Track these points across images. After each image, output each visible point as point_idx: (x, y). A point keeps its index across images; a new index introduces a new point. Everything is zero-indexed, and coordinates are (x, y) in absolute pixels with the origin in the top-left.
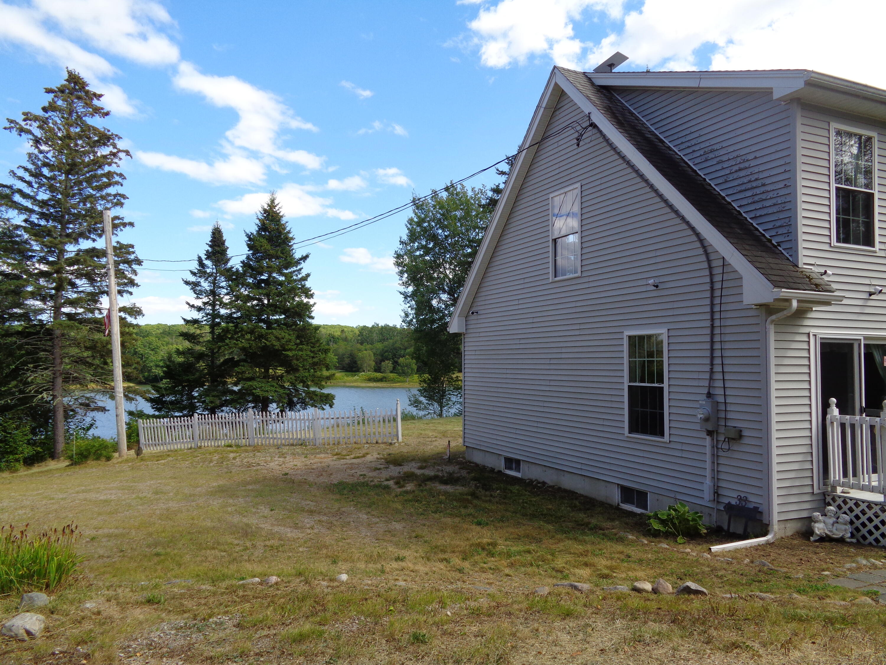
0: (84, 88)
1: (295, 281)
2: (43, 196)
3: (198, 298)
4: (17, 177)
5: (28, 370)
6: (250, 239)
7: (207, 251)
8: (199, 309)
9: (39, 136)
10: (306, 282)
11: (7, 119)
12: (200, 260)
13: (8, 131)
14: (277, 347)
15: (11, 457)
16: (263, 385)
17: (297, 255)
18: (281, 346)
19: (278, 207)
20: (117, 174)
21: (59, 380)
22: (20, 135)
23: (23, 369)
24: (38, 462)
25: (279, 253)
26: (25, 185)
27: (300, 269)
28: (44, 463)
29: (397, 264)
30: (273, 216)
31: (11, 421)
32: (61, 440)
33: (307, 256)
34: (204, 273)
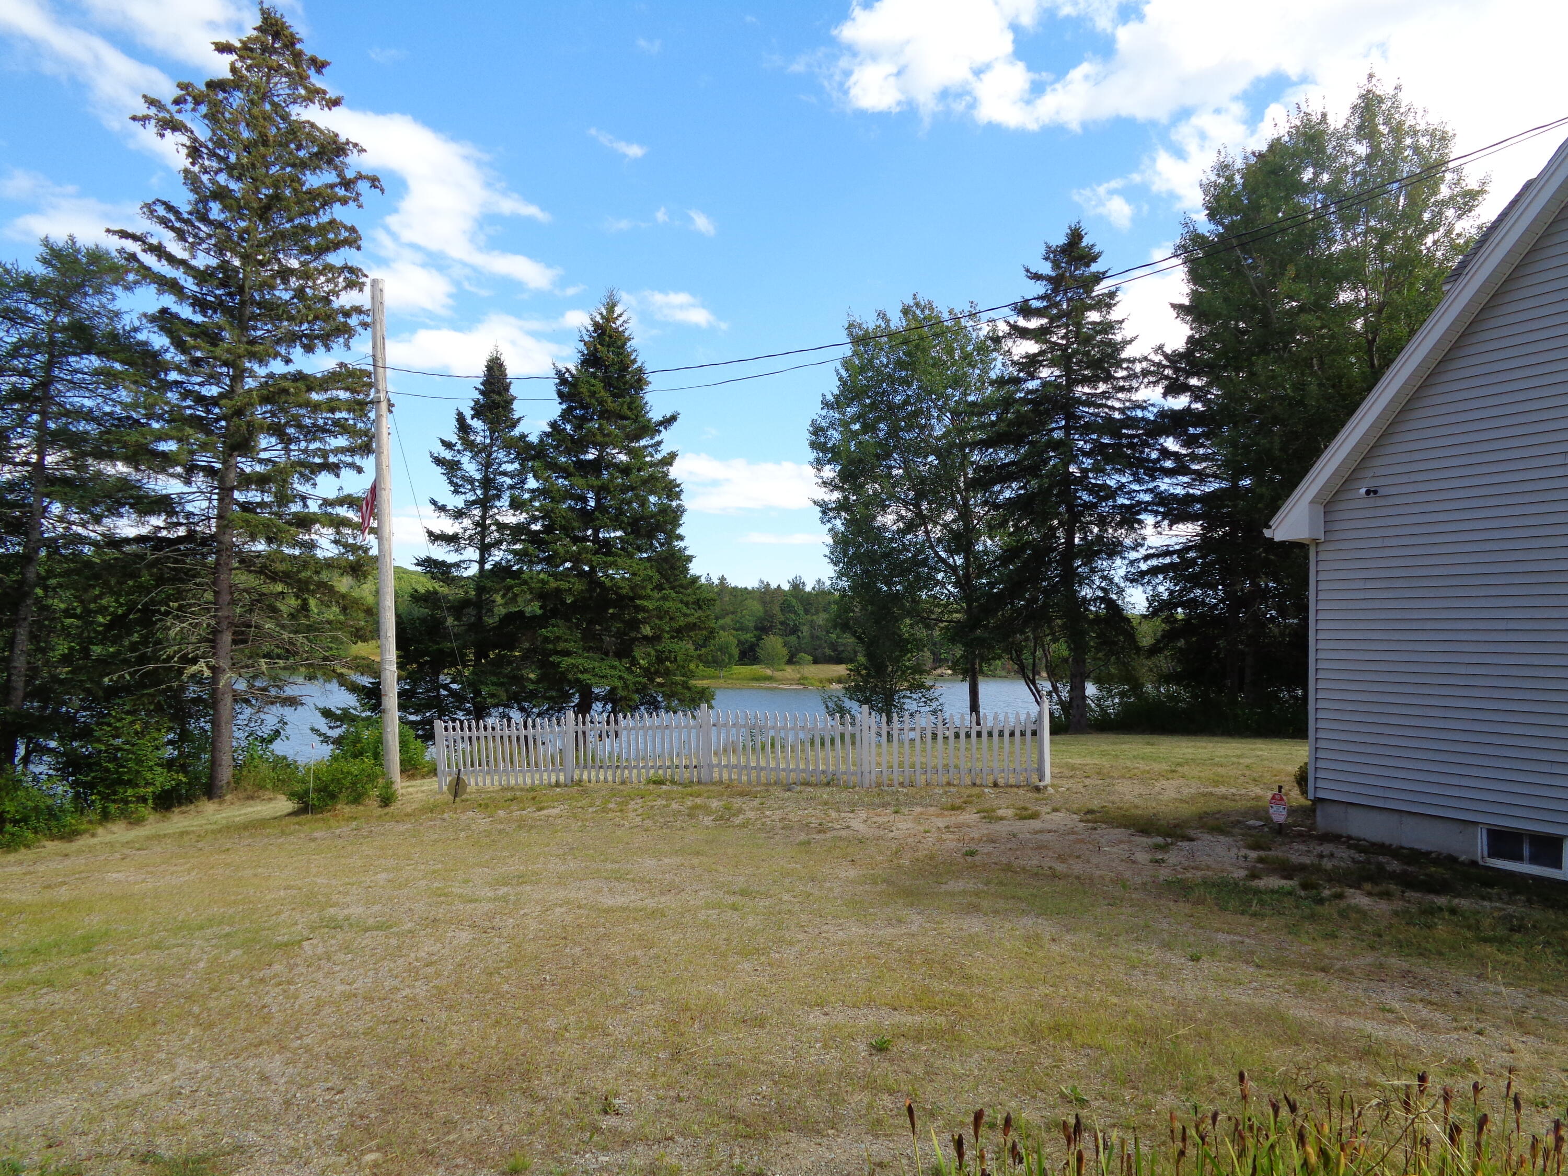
0: (293, 44)
1: (652, 464)
2: (204, 260)
3: (456, 492)
4: (158, 217)
5: (167, 613)
6: (563, 381)
7: (477, 402)
8: (459, 514)
9: (202, 139)
10: (671, 469)
11: (145, 96)
12: (461, 418)
13: (138, 125)
14: (624, 592)
15: (130, 792)
16: (597, 664)
17: (655, 415)
18: (632, 589)
19: (621, 320)
20: (345, 227)
21: (227, 638)
22: (162, 136)
23: (159, 611)
24: (180, 804)
25: (625, 407)
26: (172, 234)
27: (659, 443)
28: (192, 807)
29: (813, 445)
30: (610, 337)
31: (129, 718)
32: (226, 759)
33: (673, 418)
34: (470, 445)
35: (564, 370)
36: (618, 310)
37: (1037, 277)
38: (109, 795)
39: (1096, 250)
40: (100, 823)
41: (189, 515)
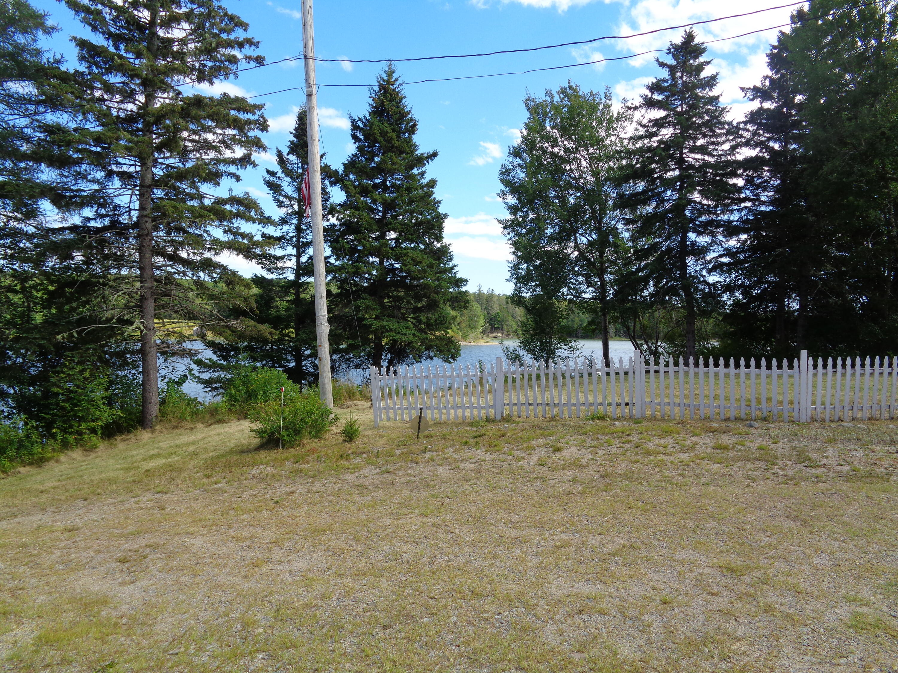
1: (419, 187)
3: (279, 206)
6: (356, 127)
7: (291, 142)
8: (281, 223)
10: (433, 191)
12: (280, 155)
15: (83, 426)
19: (397, 83)
21: (151, 304)
23: (98, 282)
24: (121, 434)
27: (423, 173)
28: (131, 436)
29: (502, 181)
30: (391, 95)
31: (79, 368)
32: (155, 399)
33: (435, 155)
34: (288, 173)
35: (357, 119)
36: (395, 76)
37: (662, 65)
38: (66, 428)
39: (704, 46)
40: (61, 451)
41: (117, 207)
